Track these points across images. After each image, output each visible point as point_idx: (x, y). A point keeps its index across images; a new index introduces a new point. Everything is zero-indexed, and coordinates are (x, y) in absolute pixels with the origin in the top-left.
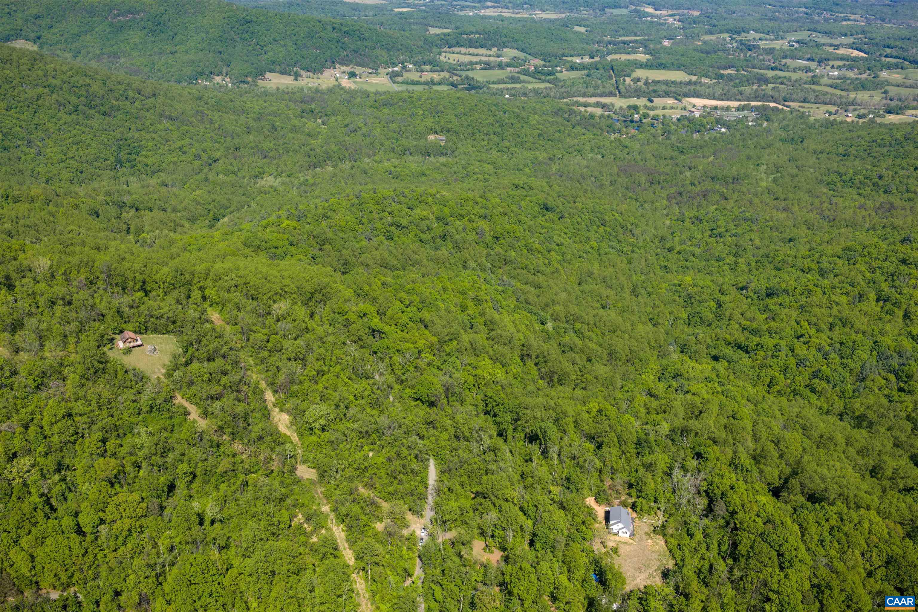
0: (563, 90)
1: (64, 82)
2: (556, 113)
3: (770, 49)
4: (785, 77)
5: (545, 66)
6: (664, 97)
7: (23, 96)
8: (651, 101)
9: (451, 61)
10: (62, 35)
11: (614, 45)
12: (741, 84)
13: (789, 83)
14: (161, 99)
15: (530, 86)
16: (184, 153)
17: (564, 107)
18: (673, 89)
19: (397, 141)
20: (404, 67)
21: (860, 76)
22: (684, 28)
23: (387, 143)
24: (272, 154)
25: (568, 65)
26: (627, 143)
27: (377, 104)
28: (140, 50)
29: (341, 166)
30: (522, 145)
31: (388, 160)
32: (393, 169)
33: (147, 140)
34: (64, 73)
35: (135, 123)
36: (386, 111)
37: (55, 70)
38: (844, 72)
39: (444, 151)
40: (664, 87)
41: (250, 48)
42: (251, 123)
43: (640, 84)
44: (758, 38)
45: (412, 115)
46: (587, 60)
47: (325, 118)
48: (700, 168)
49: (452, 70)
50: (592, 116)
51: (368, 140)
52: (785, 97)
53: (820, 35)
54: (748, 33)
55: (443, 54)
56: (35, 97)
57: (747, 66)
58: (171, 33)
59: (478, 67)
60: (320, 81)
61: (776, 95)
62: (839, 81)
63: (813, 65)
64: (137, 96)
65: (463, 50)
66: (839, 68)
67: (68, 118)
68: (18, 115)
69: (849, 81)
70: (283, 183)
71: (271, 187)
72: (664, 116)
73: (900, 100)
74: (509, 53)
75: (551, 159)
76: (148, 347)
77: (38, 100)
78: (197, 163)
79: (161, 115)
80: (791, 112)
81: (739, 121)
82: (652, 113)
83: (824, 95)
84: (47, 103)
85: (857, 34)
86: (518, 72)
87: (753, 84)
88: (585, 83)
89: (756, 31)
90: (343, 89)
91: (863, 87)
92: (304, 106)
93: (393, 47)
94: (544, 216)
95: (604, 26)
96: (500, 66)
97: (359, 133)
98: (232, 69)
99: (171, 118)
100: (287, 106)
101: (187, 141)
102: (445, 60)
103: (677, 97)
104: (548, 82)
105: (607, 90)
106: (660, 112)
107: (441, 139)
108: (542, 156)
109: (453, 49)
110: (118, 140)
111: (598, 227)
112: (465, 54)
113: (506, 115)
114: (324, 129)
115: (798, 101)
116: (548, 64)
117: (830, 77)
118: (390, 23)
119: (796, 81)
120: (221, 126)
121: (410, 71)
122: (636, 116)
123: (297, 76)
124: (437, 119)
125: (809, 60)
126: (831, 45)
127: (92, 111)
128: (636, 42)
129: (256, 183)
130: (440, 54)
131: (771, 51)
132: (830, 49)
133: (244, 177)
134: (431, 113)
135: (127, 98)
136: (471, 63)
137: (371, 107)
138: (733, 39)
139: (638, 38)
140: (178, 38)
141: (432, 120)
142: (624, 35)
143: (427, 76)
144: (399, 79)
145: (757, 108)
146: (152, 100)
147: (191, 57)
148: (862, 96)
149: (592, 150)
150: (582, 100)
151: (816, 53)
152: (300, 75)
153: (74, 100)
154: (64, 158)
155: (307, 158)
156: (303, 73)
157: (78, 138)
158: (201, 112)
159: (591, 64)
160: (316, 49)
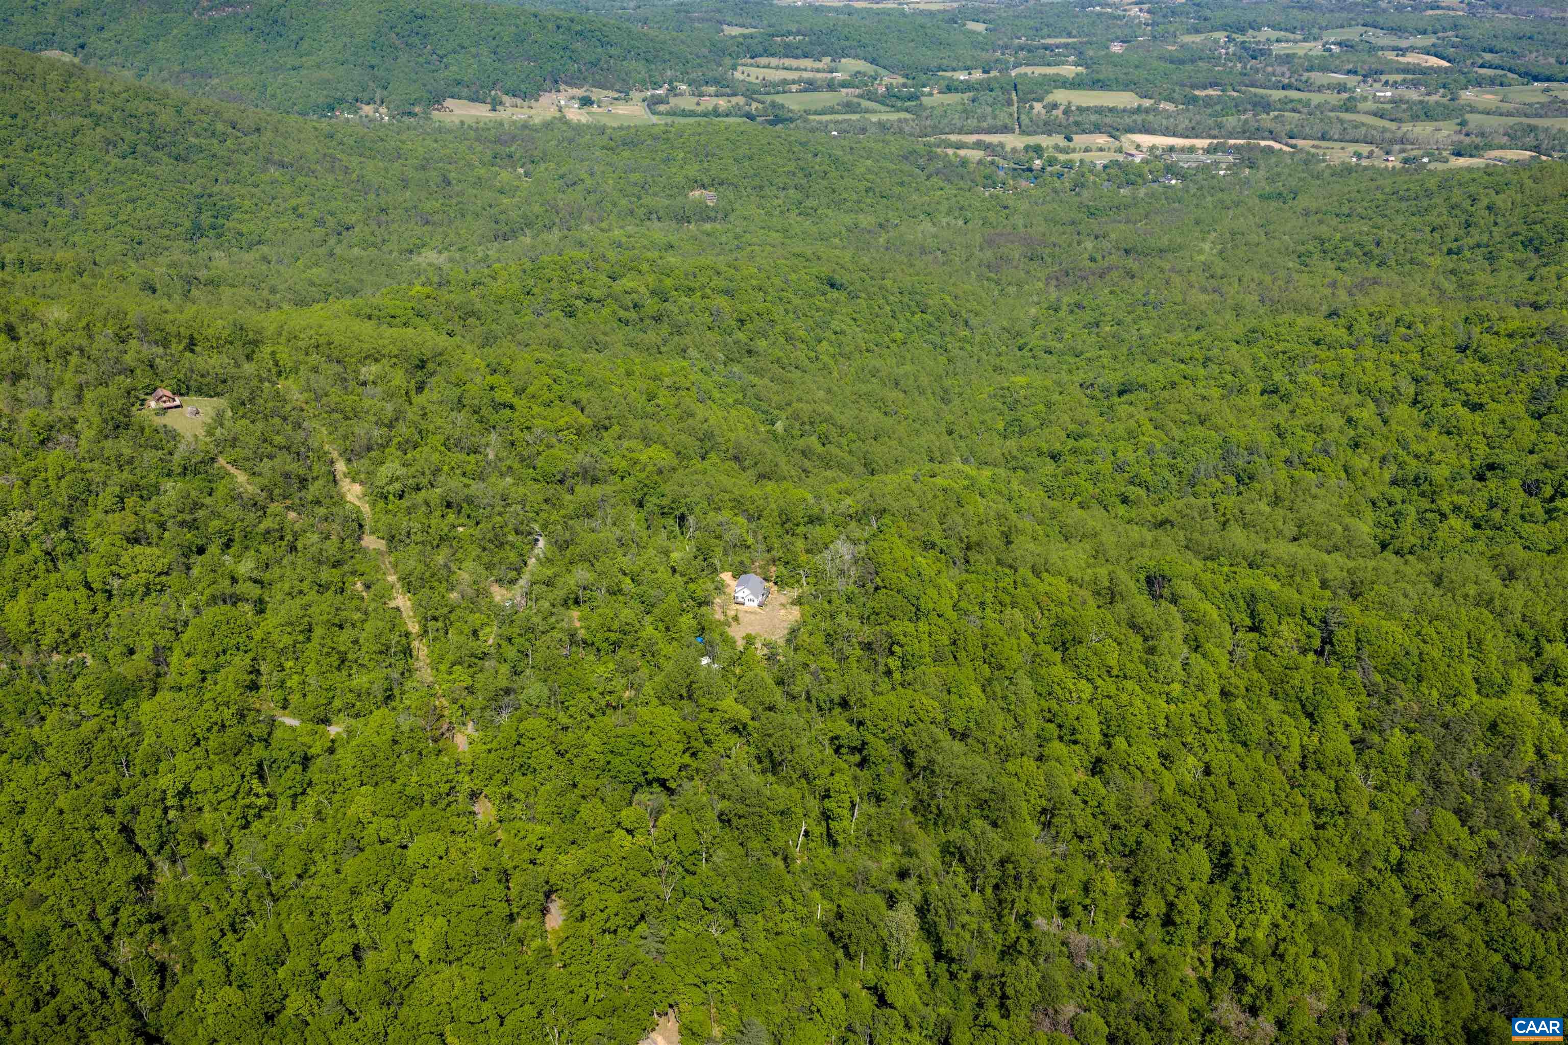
0: (928, 122)
1: (115, 110)
2: (905, 158)
3: (1288, 55)
4: (1300, 101)
5: (905, 85)
6: (1091, 132)
7: (51, 130)
8: (1069, 139)
9: (752, 79)
10: (118, 42)
11: (1029, 51)
12: (1224, 113)
13: (1305, 110)
14: (268, 136)
15: (874, 118)
16: (300, 216)
17: (920, 148)
18: (1108, 120)
19: (639, 198)
20: (672, 89)
21: (1427, 98)
22: (1154, 24)
23: (624, 202)
24: (436, 218)
25: (944, 83)
26: (1011, 203)
27: (612, 144)
28: (244, 65)
29: (545, 236)
30: (838, 204)
31: (622, 227)
32: (624, 240)
33: (242, 197)
34: (115, 95)
35: (226, 172)
36: (626, 154)
37: (102, 91)
38: (1402, 91)
39: (713, 214)
40: (1094, 118)
41: (421, 60)
42: (410, 173)
43: (1058, 112)
44: (1273, 38)
45: (667, 161)
46: (978, 75)
47: (530, 167)
48: (1113, 236)
49: (750, 93)
50: (964, 163)
51: (592, 199)
52: (1291, 131)
53: (1380, 33)
54: (1259, 30)
55: (740, 68)
56: (70, 132)
57: (1241, 83)
58: (294, 37)
59: (794, 88)
60: (532, 112)
61: (1278, 128)
62: (1389, 106)
63: (1351, 81)
64: (230, 130)
65: (774, 61)
66: (1395, 85)
67: (120, 163)
68: (43, 159)
69: (1404, 106)
70: (451, 260)
71: (430, 264)
72: (1081, 161)
73: (1482, 135)
74: (851, 65)
75: (881, 226)
76: (188, 409)
77: (74, 136)
78: (319, 232)
79: (267, 160)
80: (1292, 155)
81: (1204, 168)
82: (1062, 157)
83: (1356, 127)
84: (87, 140)
85: (1444, 30)
86: (860, 96)
87: (1245, 111)
88: (965, 111)
89: (1273, 27)
90: (567, 123)
91: (1427, 114)
92: (498, 148)
93: (656, 57)
94: (824, 294)
95: (1017, 22)
96: (831, 86)
97: (579, 188)
98: (390, 94)
99: (282, 165)
100: (470, 148)
101: (305, 198)
102: (741, 77)
103: (1114, 132)
104: (907, 110)
105: (999, 123)
106: (1076, 157)
107: (709, 197)
108: (866, 220)
109: (758, 59)
110: (197, 197)
111: (913, 314)
112: (777, 68)
113: (818, 160)
114: (526, 183)
115: (1313, 138)
116: (910, 82)
117: (1376, 99)
118: (659, 18)
119: (1318, 107)
120: (361, 177)
121: (681, 94)
122: (1037, 162)
123: (495, 104)
124: (706, 165)
125: (1349, 72)
126: (1395, 49)
127: (158, 154)
128: (1066, 46)
129: (410, 260)
130: (734, 68)
131: (1288, 59)
132: (1391, 56)
133: (391, 252)
134: (697, 155)
135: (213, 134)
136: (785, 82)
137: (603, 148)
138: (1230, 40)
139: (1070, 40)
140: (305, 45)
141: (697, 167)
142: (1049, 36)
143: (708, 103)
144: (662, 108)
145: (1238, 148)
146: (254, 137)
147: (325, 74)
148: (1422, 130)
149: (949, 212)
150: (953, 138)
151: (1364, 62)
152: (501, 103)
153: (129, 135)
154: (113, 222)
155: (493, 224)
156: (507, 99)
157: (134, 194)
158: (331, 156)
159: (980, 82)
160: (529, 59)
